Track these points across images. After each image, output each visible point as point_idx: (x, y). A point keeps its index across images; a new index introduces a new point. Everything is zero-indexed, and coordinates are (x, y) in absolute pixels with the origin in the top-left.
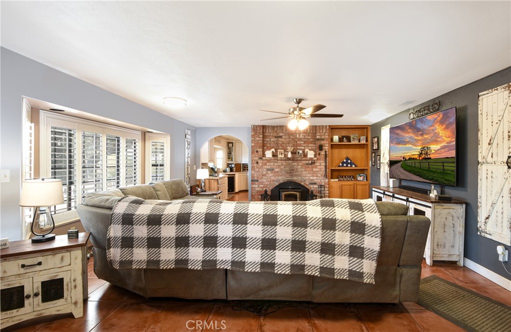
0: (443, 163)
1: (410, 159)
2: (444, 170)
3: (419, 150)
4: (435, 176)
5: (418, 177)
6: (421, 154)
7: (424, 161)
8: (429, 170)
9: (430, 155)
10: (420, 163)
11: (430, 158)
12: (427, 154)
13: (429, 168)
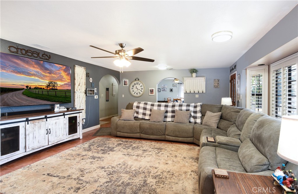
0: (65, 92)
1: (36, 88)
2: (66, 96)
3: (47, 83)
4: (60, 99)
5: (46, 101)
6: (49, 85)
7: (51, 90)
8: (56, 96)
9: (56, 87)
10: (48, 92)
11: (57, 89)
12: (54, 86)
13: (56, 95)
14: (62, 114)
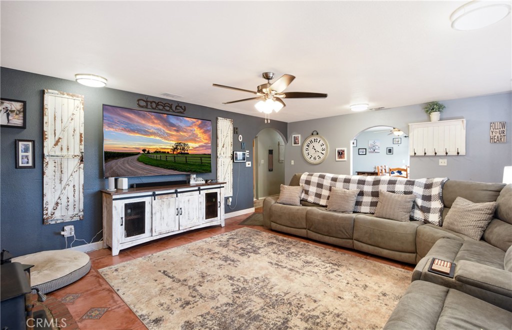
0: (201, 158)
1: (156, 152)
2: (202, 163)
3: (173, 145)
4: (193, 168)
5: (172, 171)
6: (176, 148)
7: (179, 155)
8: (186, 163)
9: (187, 150)
10: (175, 157)
11: (188, 154)
12: (183, 149)
13: (186, 161)
14: (197, 188)
